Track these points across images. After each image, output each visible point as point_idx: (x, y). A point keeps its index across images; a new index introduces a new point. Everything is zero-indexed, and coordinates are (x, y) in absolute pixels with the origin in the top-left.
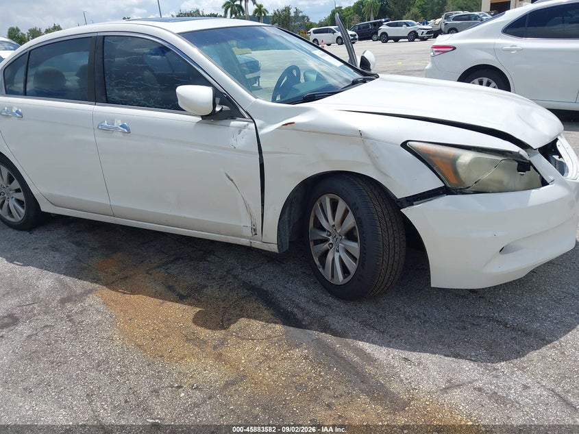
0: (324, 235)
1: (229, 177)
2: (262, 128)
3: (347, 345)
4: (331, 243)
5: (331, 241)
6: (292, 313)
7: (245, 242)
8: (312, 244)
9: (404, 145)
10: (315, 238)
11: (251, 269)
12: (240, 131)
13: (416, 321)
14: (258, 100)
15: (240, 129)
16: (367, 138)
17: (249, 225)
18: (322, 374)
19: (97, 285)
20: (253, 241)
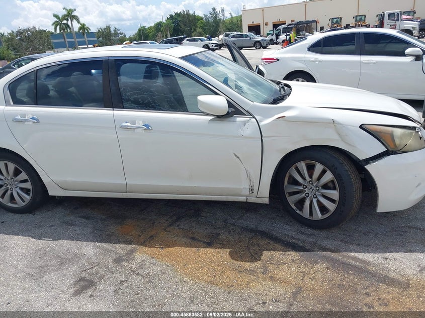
0: (301, 188)
1: (236, 156)
2: (261, 121)
3: (344, 256)
4: (307, 193)
5: (307, 192)
6: (293, 243)
7: (242, 199)
8: (287, 195)
9: (361, 127)
10: (290, 191)
11: (239, 218)
12: (245, 125)
13: (372, 235)
14: (255, 103)
15: (245, 123)
16: (338, 124)
17: (248, 187)
18: (346, 276)
19: (134, 246)
20: (249, 198)
